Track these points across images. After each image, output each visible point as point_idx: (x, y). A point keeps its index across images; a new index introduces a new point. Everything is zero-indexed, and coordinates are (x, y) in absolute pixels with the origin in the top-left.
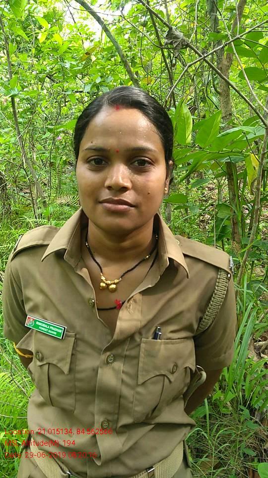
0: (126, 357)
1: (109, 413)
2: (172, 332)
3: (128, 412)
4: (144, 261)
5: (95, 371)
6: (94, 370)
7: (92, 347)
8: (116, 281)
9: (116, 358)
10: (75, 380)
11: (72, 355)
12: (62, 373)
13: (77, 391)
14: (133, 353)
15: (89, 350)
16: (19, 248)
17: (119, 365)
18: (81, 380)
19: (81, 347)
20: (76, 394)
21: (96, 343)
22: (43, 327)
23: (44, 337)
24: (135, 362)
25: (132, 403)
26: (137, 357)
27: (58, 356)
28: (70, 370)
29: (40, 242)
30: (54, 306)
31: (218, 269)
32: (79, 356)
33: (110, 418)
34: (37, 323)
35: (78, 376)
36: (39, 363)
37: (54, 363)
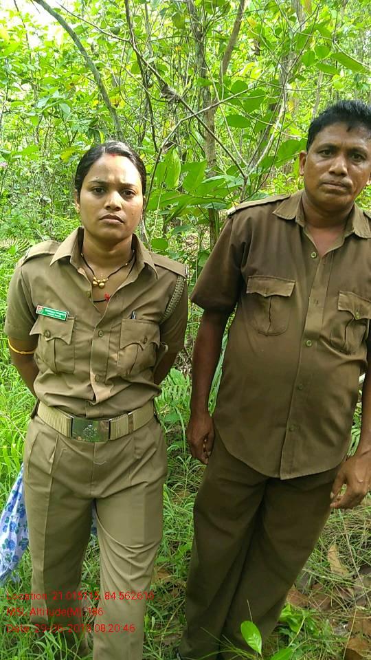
0: (111, 332)
1: (100, 371)
2: (145, 315)
3: (113, 368)
4: (124, 267)
5: (90, 342)
6: (88, 341)
7: (87, 325)
8: (104, 280)
9: (104, 333)
10: (75, 349)
11: (73, 331)
12: (67, 344)
13: (76, 357)
14: (117, 329)
15: (85, 329)
16: (29, 256)
17: (106, 338)
18: (78, 349)
19: (79, 326)
20: (75, 359)
21: (90, 323)
22: (51, 313)
23: (51, 320)
24: (118, 335)
25: (116, 362)
26: (119, 332)
27: (63, 332)
28: (71, 342)
29: (47, 252)
30: (58, 298)
31: (177, 275)
32: (77, 332)
33: (101, 374)
34: (46, 310)
35: (77, 346)
36: (47, 339)
37: (60, 337)
